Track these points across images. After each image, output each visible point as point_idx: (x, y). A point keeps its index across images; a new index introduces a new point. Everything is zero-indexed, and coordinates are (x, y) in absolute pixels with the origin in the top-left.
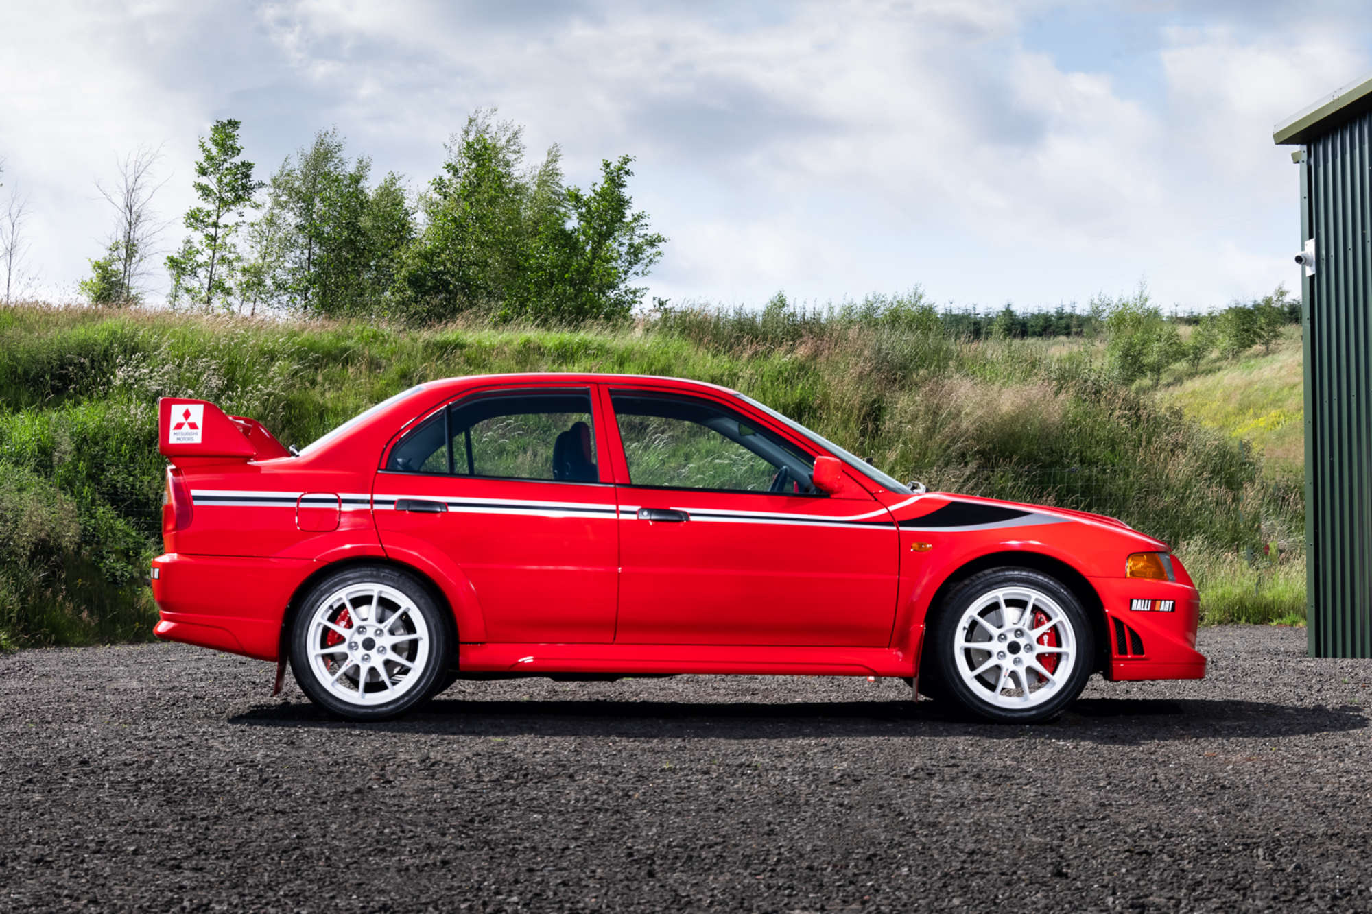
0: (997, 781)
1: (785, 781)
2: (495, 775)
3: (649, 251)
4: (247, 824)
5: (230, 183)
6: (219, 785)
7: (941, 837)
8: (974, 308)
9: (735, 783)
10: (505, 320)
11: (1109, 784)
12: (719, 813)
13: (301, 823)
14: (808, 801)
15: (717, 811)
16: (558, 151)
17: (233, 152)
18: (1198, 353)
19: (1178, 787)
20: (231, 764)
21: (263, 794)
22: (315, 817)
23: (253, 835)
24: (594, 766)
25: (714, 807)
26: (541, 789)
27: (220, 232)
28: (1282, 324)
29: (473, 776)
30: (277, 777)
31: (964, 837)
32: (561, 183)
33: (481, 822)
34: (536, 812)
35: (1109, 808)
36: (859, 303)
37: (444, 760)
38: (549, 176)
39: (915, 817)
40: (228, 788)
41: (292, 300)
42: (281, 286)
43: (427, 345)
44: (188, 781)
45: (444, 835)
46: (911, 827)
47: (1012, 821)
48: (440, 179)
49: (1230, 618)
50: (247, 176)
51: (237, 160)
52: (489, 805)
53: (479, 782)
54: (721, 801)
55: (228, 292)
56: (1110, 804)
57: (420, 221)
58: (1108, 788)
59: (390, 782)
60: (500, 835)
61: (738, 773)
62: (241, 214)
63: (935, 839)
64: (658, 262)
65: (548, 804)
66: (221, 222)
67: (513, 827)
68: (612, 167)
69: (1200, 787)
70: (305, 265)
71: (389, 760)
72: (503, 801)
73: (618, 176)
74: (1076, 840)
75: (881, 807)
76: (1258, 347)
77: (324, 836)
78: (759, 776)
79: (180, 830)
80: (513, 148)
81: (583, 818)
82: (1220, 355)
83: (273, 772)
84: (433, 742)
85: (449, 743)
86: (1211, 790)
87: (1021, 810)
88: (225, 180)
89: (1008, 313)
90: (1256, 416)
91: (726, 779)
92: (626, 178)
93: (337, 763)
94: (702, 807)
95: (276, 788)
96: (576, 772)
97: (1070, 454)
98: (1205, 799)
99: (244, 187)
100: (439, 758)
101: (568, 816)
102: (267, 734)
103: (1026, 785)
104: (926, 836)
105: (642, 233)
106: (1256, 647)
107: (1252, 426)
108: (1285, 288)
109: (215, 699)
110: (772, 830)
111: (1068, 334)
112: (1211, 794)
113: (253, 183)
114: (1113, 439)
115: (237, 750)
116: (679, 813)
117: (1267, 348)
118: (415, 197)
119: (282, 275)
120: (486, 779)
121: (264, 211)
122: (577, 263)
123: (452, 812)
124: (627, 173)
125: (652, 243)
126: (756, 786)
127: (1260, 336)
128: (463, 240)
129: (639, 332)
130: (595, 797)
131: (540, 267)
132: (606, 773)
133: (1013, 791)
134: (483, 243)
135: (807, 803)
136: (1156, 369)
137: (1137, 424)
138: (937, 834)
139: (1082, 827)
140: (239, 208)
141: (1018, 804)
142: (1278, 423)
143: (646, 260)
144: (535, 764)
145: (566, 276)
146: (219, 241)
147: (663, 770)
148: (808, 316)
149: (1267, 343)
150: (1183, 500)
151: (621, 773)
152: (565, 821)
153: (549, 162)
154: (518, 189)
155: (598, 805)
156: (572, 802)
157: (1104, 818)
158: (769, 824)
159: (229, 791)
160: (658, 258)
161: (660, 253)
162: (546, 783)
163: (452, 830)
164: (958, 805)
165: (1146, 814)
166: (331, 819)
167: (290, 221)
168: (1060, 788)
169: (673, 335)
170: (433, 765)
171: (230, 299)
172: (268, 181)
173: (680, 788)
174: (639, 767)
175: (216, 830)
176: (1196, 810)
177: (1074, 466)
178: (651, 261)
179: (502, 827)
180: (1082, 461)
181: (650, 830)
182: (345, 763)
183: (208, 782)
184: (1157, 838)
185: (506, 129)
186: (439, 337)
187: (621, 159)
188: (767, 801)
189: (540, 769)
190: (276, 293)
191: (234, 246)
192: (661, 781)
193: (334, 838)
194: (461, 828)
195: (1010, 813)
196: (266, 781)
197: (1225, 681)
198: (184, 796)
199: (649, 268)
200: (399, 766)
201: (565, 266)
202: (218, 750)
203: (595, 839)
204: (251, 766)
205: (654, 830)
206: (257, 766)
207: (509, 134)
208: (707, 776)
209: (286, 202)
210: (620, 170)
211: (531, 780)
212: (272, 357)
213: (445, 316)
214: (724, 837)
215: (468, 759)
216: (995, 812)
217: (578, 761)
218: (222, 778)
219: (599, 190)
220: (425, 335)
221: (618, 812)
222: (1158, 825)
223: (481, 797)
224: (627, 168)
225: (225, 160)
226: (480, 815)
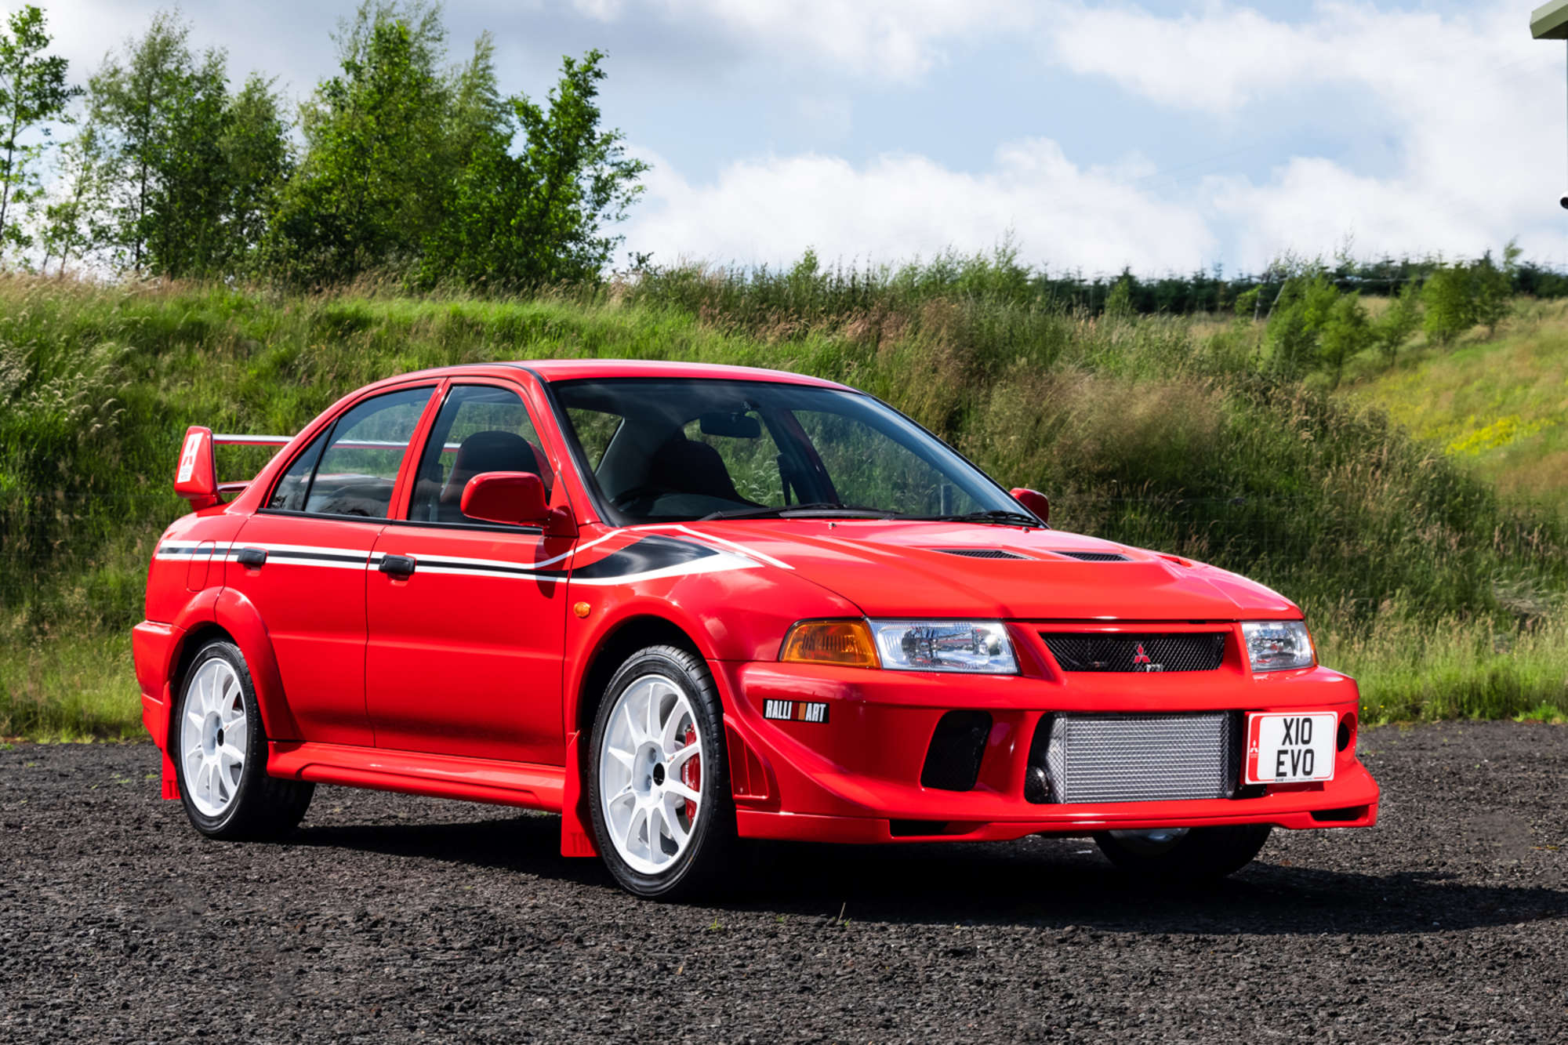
0: (1192, 946)
1: (889, 948)
2: (468, 940)
3: (625, 185)
4: (120, 1013)
5: (33, 87)
6: (68, 954)
7: (1136, 1031)
8: (1079, 273)
9: (817, 950)
10: (426, 286)
11: (1354, 950)
12: (805, 996)
13: (201, 1012)
14: (929, 977)
15: (801, 992)
16: (489, 42)
17: (39, 43)
18: (1395, 337)
19: (1453, 954)
20: (80, 924)
21: (135, 968)
22: (219, 1002)
23: (134, 1031)
24: (609, 926)
25: (798, 987)
26: (537, 961)
27: (16, 157)
28: (1513, 296)
29: (435, 940)
30: (151, 943)
31: (1168, 1029)
32: (498, 88)
33: (462, 1009)
34: (540, 995)
35: (1363, 987)
36: (927, 262)
37: (390, 918)
38: (480, 78)
39: (1090, 1000)
40: (82, 960)
41: (118, 255)
42: (101, 234)
43: (316, 320)
44: (22, 950)
45: (413, 1029)
46: (1089, 1015)
47: (1230, 1006)
48: (336, 82)
49: (1457, 711)
50: (58, 78)
51: (45, 54)
52: (470, 984)
53: (448, 949)
54: (804, 978)
55: (24, 242)
56: (1364, 981)
57: (297, 143)
58: (1353, 956)
59: (317, 950)
60: (496, 1029)
61: (819, 935)
62: (47, 132)
63: (1128, 1032)
64: (639, 200)
65: (554, 982)
66: (18, 142)
67: (511, 1017)
68: (576, 68)
69: (1485, 955)
70: (138, 205)
71: (310, 917)
72: (489, 978)
73: (585, 80)
74: (1330, 1033)
75: (1037, 985)
76: (1479, 330)
77: (237, 1031)
78: (850, 939)
79: (24, 1023)
80: (430, 35)
81: (610, 1003)
82: (1426, 340)
83: (144, 936)
84: (368, 891)
85: (390, 892)
86: (1501, 959)
87: (1238, 989)
88: (25, 82)
89: (1127, 278)
90: (1479, 425)
91: (802, 944)
92: (597, 84)
93: (235, 923)
94: (778, 986)
95: (151, 959)
96: (584, 934)
97: (1231, 479)
98: (1496, 973)
99: (54, 93)
100: (382, 914)
101: (587, 999)
102: (124, 880)
103: (1236, 952)
104: (1114, 1028)
105: (616, 160)
106: (1500, 752)
107: (1473, 439)
108: (1518, 246)
109: (37, 827)
110: (889, 1020)
111: (1211, 309)
112: (1502, 965)
113: (67, 88)
114: (1290, 457)
115: (83, 903)
116: (747, 995)
117: (1492, 331)
118: (294, 109)
119: (104, 219)
120: (457, 945)
121: (80, 128)
122: (529, 202)
123: (417, 995)
124: (598, 75)
125: (629, 173)
126: (848, 955)
127: (1484, 313)
128: (364, 170)
129: (616, 302)
130: (619, 971)
131: (475, 208)
132: (628, 936)
133: (1220, 962)
134: (394, 174)
135: (929, 979)
136: (1337, 359)
137: (1323, 436)
138: (1128, 1026)
139: (1334, 1015)
140: (43, 123)
141: (1231, 980)
142: (1509, 435)
143: (622, 199)
144: (522, 924)
145: (513, 222)
146: (14, 171)
147: (708, 933)
148: (861, 280)
149: (1491, 323)
150: (1389, 543)
151: (649, 936)
152: (585, 1007)
153: (477, 59)
154: (440, 98)
155: (626, 983)
156: (589, 979)
157: (1359, 1002)
158: (882, 1011)
159: (85, 965)
160: (639, 195)
161: (641, 189)
162: (545, 951)
163: (424, 1022)
164: (1147, 982)
165: (1417, 995)
166: (243, 1005)
167: (115, 141)
168: (1285, 957)
169: (666, 306)
170: (376, 924)
171: (28, 252)
172: (85, 86)
173: (739, 957)
174: (674, 927)
175: (78, 1022)
176: (1488, 989)
177: (1237, 496)
178: (628, 200)
179: (496, 1017)
180: (1248, 488)
181: (712, 1021)
182: (247, 922)
183: (51, 950)
184: (1446, 1031)
185: (418, 7)
186: (332, 309)
187: (588, 56)
188: (870, 977)
189: (530, 930)
190: (96, 245)
191: (36, 175)
192: (710, 947)
193: (252, 1034)
194: (436, 1019)
195: (1225, 994)
196: (135, 948)
197: (1478, 800)
198: (20, 972)
199: (625, 211)
200: (325, 926)
201: (510, 209)
202: (55, 903)
203: (635, 1035)
204: (109, 927)
205: (718, 1021)
206: (118, 926)
207: (423, 15)
208: (774, 941)
209: (110, 114)
210: (587, 71)
211: (522, 946)
212: (91, 335)
213: (336, 276)
214: (822, 1030)
215: (425, 915)
216: (1202, 991)
217: (584, 918)
218: (70, 945)
219: (558, 99)
220: (312, 305)
221: (658, 993)
222: (1441, 1010)
223: (453, 972)
224: (596, 67)
225: (26, 54)
226: (460, 999)
